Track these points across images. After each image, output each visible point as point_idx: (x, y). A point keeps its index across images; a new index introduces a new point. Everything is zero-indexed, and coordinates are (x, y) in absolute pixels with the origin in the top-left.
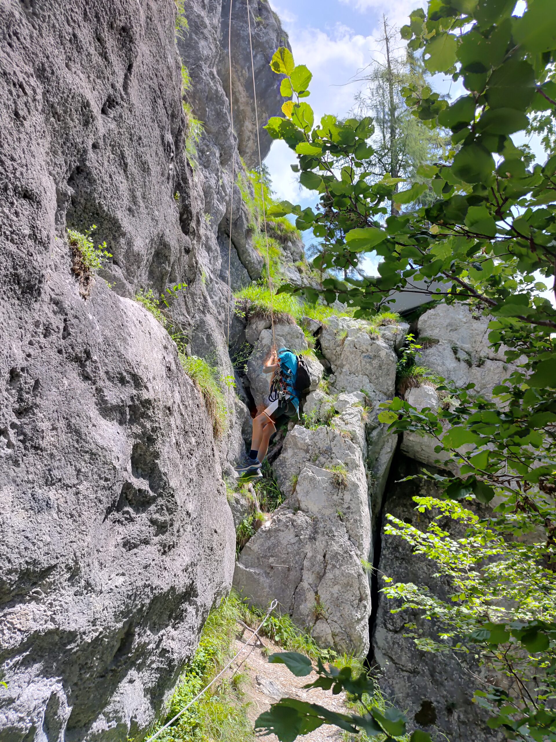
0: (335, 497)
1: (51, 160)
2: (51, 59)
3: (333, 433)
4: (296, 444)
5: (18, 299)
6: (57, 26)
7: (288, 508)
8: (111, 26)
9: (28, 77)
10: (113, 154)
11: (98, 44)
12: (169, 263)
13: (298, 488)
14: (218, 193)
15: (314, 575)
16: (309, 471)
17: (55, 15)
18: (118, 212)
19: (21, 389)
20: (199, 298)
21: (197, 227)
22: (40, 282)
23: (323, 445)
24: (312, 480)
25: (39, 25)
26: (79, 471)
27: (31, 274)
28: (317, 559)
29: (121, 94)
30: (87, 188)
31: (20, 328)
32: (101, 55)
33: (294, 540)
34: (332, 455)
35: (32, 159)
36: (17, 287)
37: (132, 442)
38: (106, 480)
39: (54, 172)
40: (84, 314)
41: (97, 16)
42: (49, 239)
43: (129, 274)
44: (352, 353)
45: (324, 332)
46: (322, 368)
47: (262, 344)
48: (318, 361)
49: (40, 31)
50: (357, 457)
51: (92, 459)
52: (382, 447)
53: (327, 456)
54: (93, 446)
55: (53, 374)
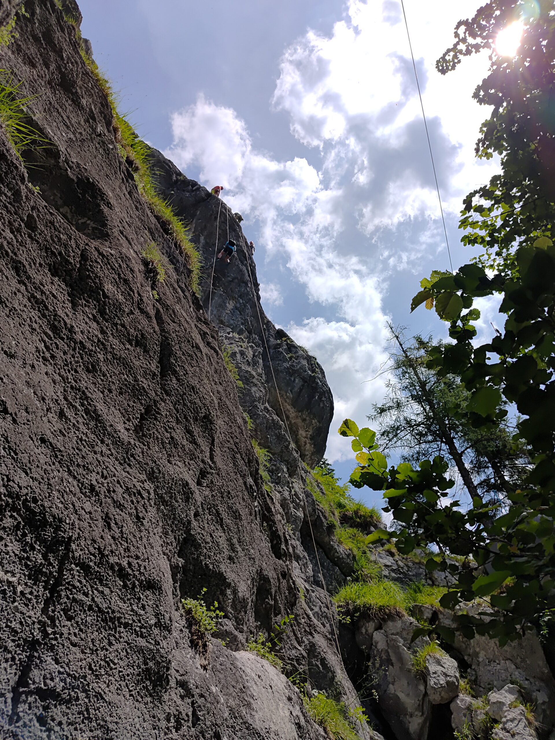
1: (164, 541)
2: (158, 462)
5: (151, 695)
6: (159, 436)
8: (196, 420)
9: (143, 484)
10: (210, 515)
11: (188, 435)
12: (271, 596)
14: (293, 502)
17: (157, 430)
18: (221, 566)
20: (303, 618)
21: (286, 546)
22: (168, 669)
25: (147, 442)
27: (160, 663)
29: (209, 465)
30: (194, 554)
31: (154, 729)
32: (191, 442)
35: (152, 550)
36: (148, 683)
39: (167, 551)
40: (208, 689)
41: (185, 418)
42: (171, 621)
43: (239, 623)
45: (441, 616)
46: (456, 664)
47: (378, 650)
48: (448, 655)
49: (148, 445)
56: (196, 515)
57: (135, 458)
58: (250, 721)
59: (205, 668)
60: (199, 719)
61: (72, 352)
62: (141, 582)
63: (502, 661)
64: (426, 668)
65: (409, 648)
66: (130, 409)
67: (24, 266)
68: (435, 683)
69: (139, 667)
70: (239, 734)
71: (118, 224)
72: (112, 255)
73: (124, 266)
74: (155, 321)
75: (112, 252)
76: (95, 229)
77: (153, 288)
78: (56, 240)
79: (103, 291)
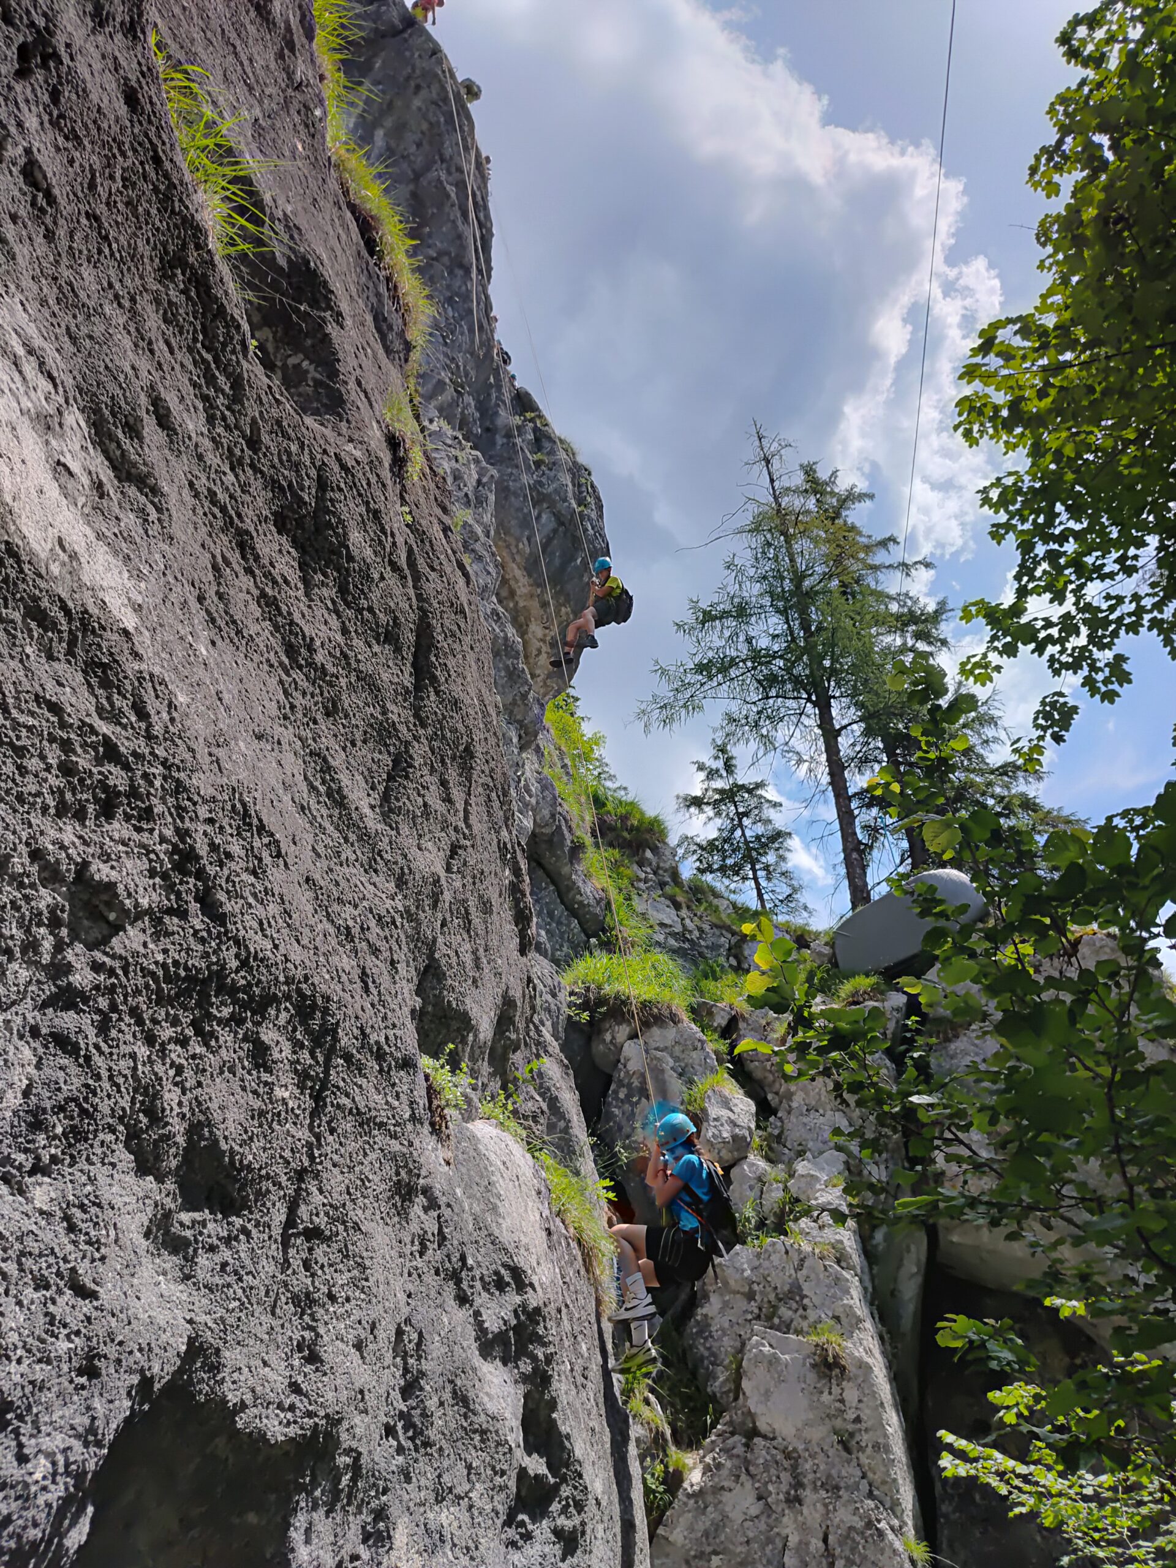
0: (825, 1397)
2: (408, 855)
3: (799, 1251)
4: (724, 1283)
5: (399, 1215)
6: (411, 807)
7: (733, 1434)
8: (454, 758)
9: (394, 901)
10: (458, 919)
11: (442, 791)
12: (514, 1026)
13: (745, 1384)
16: (762, 1342)
17: (408, 797)
18: (466, 999)
19: (406, 1353)
22: (417, 1175)
23: (781, 1281)
24: (773, 1361)
25: (395, 822)
26: (469, 1467)
27: (411, 1171)
28: (812, 1548)
29: (462, 831)
30: (436, 989)
31: (401, 1257)
33: (755, 1509)
34: (806, 1301)
36: (398, 1198)
37: (521, 1390)
38: (503, 1473)
40: (454, 1195)
45: (742, 1025)
46: (753, 1109)
47: (627, 1072)
48: (741, 1091)
49: (397, 829)
50: (855, 1300)
51: (482, 1441)
52: (900, 1265)
53: (794, 1306)
54: (483, 1418)
55: (433, 1313)
56: (444, 924)
57: (382, 858)
58: (497, 1233)
59: (448, 1163)
60: (444, 1238)
61: (311, 689)
62: (396, 1060)
63: (829, 1113)
64: (704, 1110)
65: (680, 1075)
66: (375, 767)
67: (252, 538)
68: (714, 1136)
69: (391, 1179)
70: (482, 1250)
71: (352, 362)
72: (358, 463)
73: (373, 479)
74: (410, 583)
75: (358, 454)
76: (318, 383)
77: (402, 498)
78: (284, 458)
79: (347, 548)
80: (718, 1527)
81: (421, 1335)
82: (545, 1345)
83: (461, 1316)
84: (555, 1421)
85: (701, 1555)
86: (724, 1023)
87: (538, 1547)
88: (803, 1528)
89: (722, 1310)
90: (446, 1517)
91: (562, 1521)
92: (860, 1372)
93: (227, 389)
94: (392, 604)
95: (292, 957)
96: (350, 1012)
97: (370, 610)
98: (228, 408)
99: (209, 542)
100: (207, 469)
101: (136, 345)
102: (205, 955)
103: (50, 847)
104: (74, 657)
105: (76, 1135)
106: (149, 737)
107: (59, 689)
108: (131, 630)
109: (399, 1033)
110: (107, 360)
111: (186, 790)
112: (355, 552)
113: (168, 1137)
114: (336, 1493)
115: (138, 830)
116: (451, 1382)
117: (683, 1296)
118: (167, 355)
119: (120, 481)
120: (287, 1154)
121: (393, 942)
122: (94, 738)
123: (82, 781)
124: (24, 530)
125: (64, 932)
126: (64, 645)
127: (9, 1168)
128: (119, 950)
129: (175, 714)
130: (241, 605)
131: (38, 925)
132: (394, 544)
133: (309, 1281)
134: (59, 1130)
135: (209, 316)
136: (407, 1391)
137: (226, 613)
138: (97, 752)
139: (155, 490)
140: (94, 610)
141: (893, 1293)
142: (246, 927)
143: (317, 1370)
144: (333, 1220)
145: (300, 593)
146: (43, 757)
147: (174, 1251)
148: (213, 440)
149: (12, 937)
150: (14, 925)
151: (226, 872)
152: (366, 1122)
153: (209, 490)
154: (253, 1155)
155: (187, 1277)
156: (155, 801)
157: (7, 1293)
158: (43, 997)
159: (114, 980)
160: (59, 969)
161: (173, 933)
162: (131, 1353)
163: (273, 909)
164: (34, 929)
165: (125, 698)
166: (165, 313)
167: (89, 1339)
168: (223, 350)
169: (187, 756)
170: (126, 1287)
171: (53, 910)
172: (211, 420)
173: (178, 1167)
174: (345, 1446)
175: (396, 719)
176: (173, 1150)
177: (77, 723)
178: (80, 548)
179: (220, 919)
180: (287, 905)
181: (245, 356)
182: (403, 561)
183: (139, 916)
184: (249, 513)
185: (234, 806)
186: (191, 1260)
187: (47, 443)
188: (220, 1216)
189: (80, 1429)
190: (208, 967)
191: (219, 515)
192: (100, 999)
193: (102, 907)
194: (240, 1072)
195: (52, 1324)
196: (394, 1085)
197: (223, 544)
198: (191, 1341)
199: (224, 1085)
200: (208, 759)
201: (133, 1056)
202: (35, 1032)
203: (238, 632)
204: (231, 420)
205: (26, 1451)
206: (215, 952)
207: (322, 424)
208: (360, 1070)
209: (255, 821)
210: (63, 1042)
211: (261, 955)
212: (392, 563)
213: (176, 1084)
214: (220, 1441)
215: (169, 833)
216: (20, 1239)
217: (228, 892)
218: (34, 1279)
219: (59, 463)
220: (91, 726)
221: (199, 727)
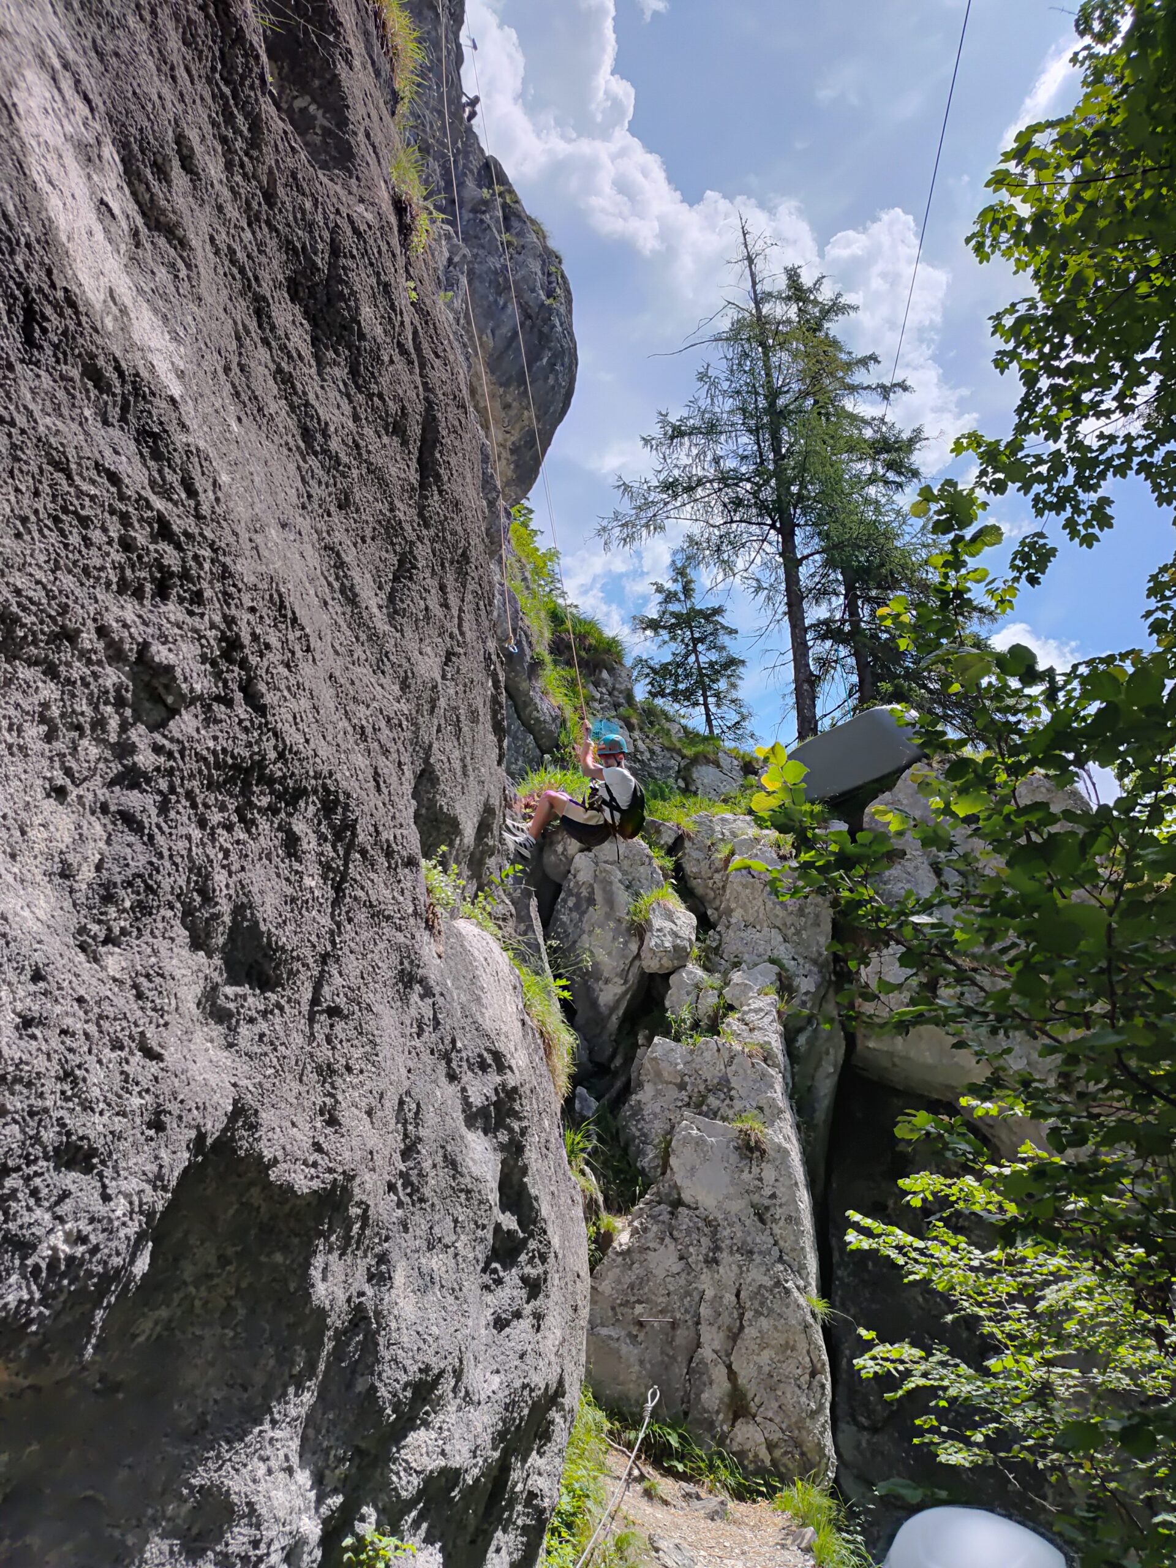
0: (745, 1176)
2: (411, 659)
3: (730, 1050)
4: (658, 1074)
5: (401, 999)
6: (414, 610)
7: (659, 1203)
11: (441, 595)
12: (492, 833)
13: (673, 1161)
15: (721, 1334)
16: (690, 1126)
17: (412, 600)
18: (455, 803)
19: (406, 1120)
22: (419, 967)
23: (712, 1074)
24: (699, 1143)
25: (400, 624)
26: (456, 1221)
27: (413, 962)
28: (725, 1301)
29: (456, 638)
30: (430, 792)
32: (443, 605)
33: (677, 1267)
34: (733, 1093)
36: (401, 986)
37: (499, 1157)
38: (484, 1227)
40: (445, 984)
41: (442, 564)
44: (745, 886)
45: (687, 844)
46: (695, 922)
47: (577, 882)
48: (684, 906)
49: (402, 631)
50: (778, 1093)
51: (467, 1199)
52: (818, 1065)
53: (722, 1096)
54: (468, 1179)
55: (429, 1087)
56: (438, 730)
57: (388, 659)
59: (440, 957)
60: (438, 1023)
62: (402, 858)
63: (766, 929)
64: (648, 921)
65: (628, 887)
66: (382, 566)
68: (656, 945)
69: (396, 968)
70: (468, 1035)
71: (362, 111)
72: (370, 227)
73: (384, 248)
74: (417, 371)
75: (369, 216)
76: (327, 132)
77: (407, 271)
78: (299, 216)
79: (359, 323)
80: (642, 1281)
81: (418, 1105)
82: (520, 1119)
83: (451, 1090)
84: (525, 1184)
85: (625, 1304)
86: (670, 841)
87: (507, 1290)
88: (719, 1284)
89: (654, 1098)
90: (436, 1262)
91: (528, 1270)
92: (778, 1156)
93: (245, 129)
94: (400, 392)
95: (320, 753)
96: (366, 808)
97: (381, 396)
98: (247, 154)
99: (230, 306)
100: (226, 222)
101: (159, 70)
102: (249, 745)
103: (114, 624)
104: (127, 424)
105: (142, 909)
106: (199, 517)
107: (116, 458)
108: (178, 399)
109: (405, 832)
110: (135, 84)
111: (231, 576)
112: (366, 330)
113: (216, 917)
114: (347, 1238)
115: (191, 613)
116: (443, 1147)
117: (619, 1084)
118: (188, 83)
119: (150, 229)
120: (314, 938)
121: (400, 743)
122: (149, 513)
123: (140, 557)
124: (80, 277)
125: (128, 712)
126: (118, 409)
127: (85, 937)
128: (177, 735)
129: (219, 494)
130: (261, 379)
131: (106, 703)
132: (402, 323)
133: (330, 1053)
134: (127, 904)
135: (229, 42)
136: (407, 1153)
137: (249, 387)
138: (152, 528)
139: (183, 244)
140: (144, 373)
141: (810, 1089)
142: (281, 718)
143: (336, 1132)
144: (350, 1001)
145: (314, 370)
146: (105, 530)
147: (220, 1021)
148: (232, 189)
149: (82, 714)
150: (84, 701)
151: (265, 663)
152: (377, 915)
153: (229, 247)
154: (286, 937)
155: (230, 1045)
156: (205, 585)
157: (90, 1052)
158: (111, 775)
159: (172, 763)
160: (124, 750)
161: (221, 721)
162: (190, 1110)
163: (305, 703)
164: (102, 707)
165: (175, 472)
166: (184, 33)
167: (157, 1097)
168: (242, 84)
169: (232, 539)
170: (185, 1051)
171: (118, 688)
172: (229, 166)
173: (225, 945)
174: (357, 1199)
175: (401, 515)
176: (221, 929)
177: (135, 496)
178: (128, 302)
179: (261, 710)
180: (316, 701)
181: (263, 94)
182: (410, 345)
183: (192, 702)
184: (265, 275)
185: (271, 596)
186: (233, 1030)
187: (89, 177)
188: (258, 992)
189: (151, 1175)
190: (251, 757)
191: (238, 276)
192: (160, 781)
193: (161, 690)
194: (275, 859)
195: (126, 1081)
196: (399, 881)
197: (242, 310)
198: (235, 1102)
199: (263, 871)
200: (249, 545)
201: (189, 838)
202: (104, 808)
203: (260, 410)
204: (249, 167)
205: (109, 1191)
206: (257, 742)
207: (332, 180)
208: (372, 865)
209: (290, 615)
210: (128, 819)
211: (295, 749)
212: (400, 345)
213: (223, 867)
214: (255, 1191)
215: (217, 619)
216: (98, 1003)
217: (268, 683)
218: (111, 1040)
219: (102, 202)
220: (147, 500)
221: (241, 510)
